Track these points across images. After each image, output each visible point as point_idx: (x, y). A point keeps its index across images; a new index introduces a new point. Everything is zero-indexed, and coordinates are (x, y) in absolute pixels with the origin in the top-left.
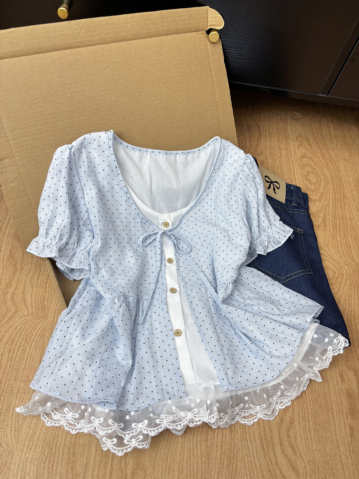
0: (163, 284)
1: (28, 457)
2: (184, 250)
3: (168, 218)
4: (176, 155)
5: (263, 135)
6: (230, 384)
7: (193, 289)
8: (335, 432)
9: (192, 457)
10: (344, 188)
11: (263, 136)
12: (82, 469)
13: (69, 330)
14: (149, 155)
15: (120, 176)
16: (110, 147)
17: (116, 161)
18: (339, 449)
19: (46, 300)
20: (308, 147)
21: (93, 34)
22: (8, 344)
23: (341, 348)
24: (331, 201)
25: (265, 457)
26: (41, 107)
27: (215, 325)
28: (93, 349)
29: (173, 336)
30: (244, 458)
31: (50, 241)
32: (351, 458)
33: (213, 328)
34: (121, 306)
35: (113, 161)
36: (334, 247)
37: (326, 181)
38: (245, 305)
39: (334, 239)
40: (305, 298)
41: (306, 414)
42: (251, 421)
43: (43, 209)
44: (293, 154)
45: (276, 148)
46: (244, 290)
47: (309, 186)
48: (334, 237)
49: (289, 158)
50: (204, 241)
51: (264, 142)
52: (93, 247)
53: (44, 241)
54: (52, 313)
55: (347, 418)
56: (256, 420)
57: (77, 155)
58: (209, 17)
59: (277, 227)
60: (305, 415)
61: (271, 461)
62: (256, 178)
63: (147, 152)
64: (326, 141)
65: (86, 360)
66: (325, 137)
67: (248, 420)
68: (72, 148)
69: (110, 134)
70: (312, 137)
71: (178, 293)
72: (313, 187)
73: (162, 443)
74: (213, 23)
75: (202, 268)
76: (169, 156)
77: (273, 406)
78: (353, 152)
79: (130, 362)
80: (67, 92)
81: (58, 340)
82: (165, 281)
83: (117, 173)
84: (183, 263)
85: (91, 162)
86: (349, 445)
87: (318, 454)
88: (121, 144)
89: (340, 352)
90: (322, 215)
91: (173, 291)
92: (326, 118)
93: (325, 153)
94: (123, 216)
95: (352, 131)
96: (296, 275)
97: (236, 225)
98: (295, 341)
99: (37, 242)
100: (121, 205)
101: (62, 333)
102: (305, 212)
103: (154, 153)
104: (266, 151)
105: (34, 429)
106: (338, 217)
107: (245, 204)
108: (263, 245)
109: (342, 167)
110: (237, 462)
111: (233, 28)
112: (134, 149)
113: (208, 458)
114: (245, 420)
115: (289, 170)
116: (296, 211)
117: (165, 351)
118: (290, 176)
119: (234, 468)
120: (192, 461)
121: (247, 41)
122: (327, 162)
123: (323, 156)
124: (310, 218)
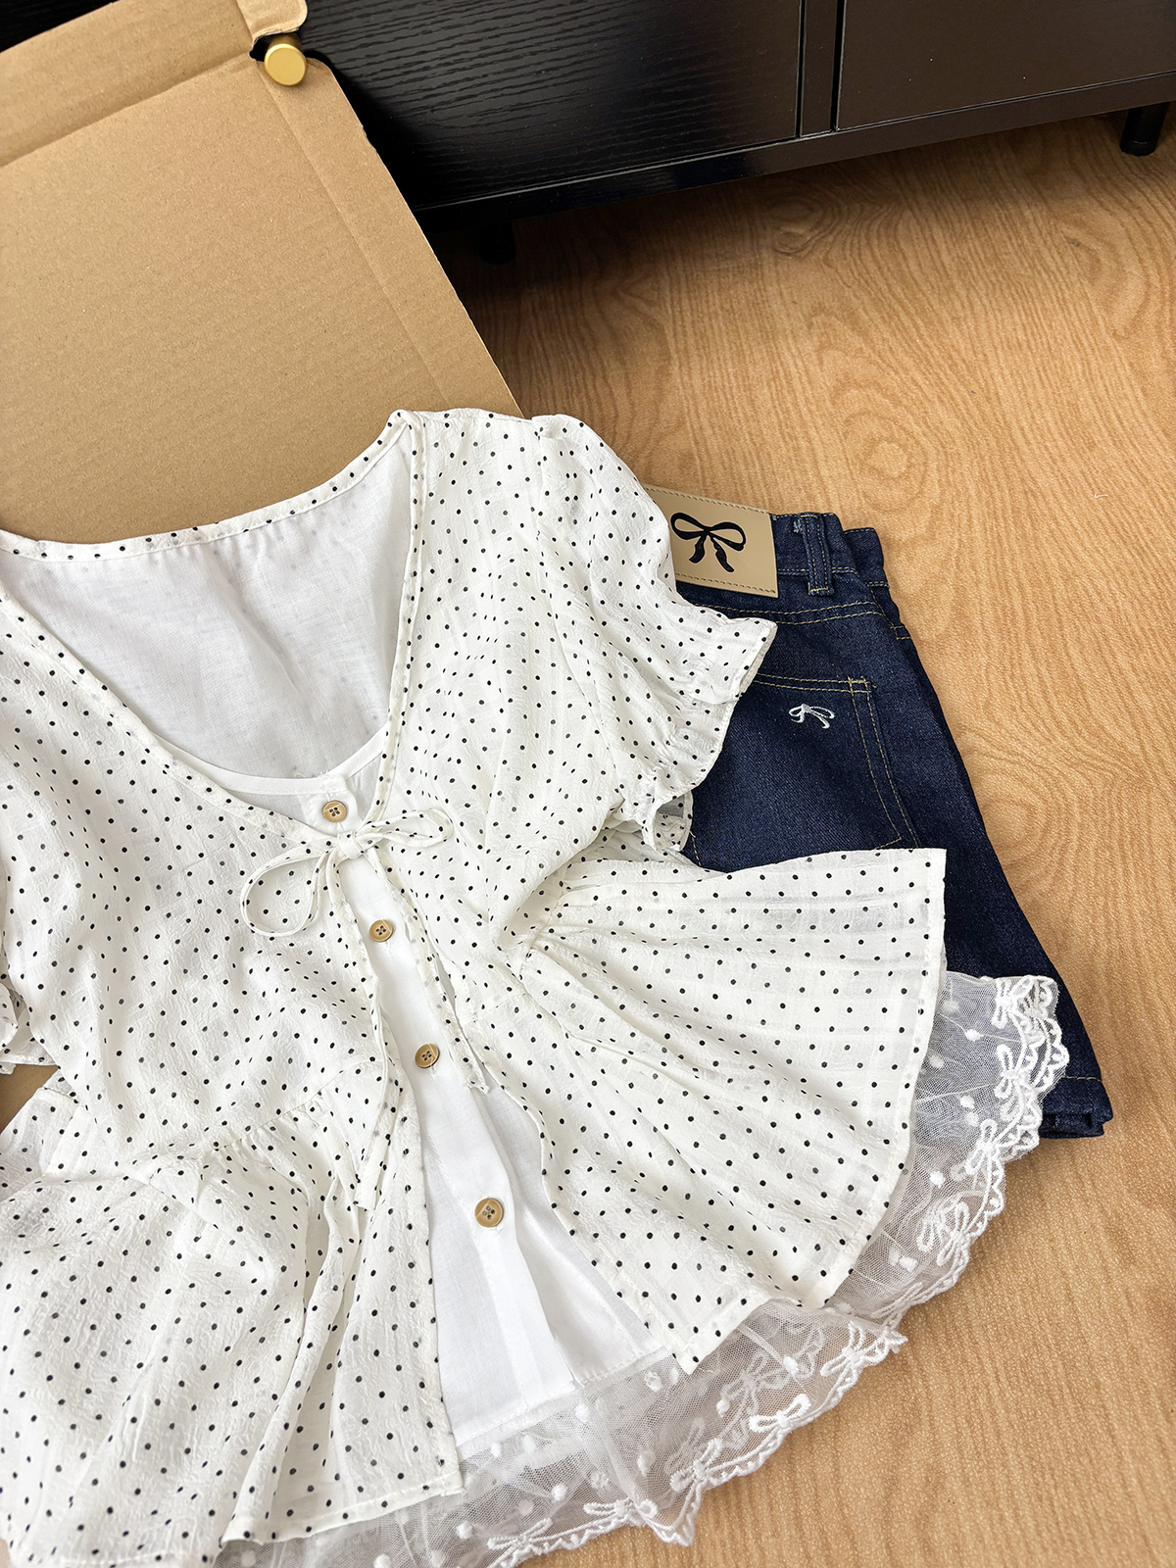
5: (678, 352)
8: (1124, 1486)
10: (1023, 461)
11: (675, 356)
20: (857, 342)
24: (977, 527)
36: (1014, 709)
37: (946, 452)
39: (1012, 676)
41: (990, 1431)
44: (800, 387)
45: (731, 388)
47: (882, 494)
48: (1009, 667)
49: (788, 411)
51: (682, 379)
55: (1167, 1416)
64: (924, 295)
66: (917, 284)
70: (866, 299)
72: (898, 493)
74: (262, 15)
78: (1039, 308)
90: (947, 594)
92: (912, 210)
93: (926, 345)
95: (1025, 223)
102: (867, 607)
106: (1016, 584)
109: (1003, 378)
115: (792, 454)
116: (829, 613)
121: (424, 33)
122: (939, 378)
123: (919, 358)
124: (897, 622)
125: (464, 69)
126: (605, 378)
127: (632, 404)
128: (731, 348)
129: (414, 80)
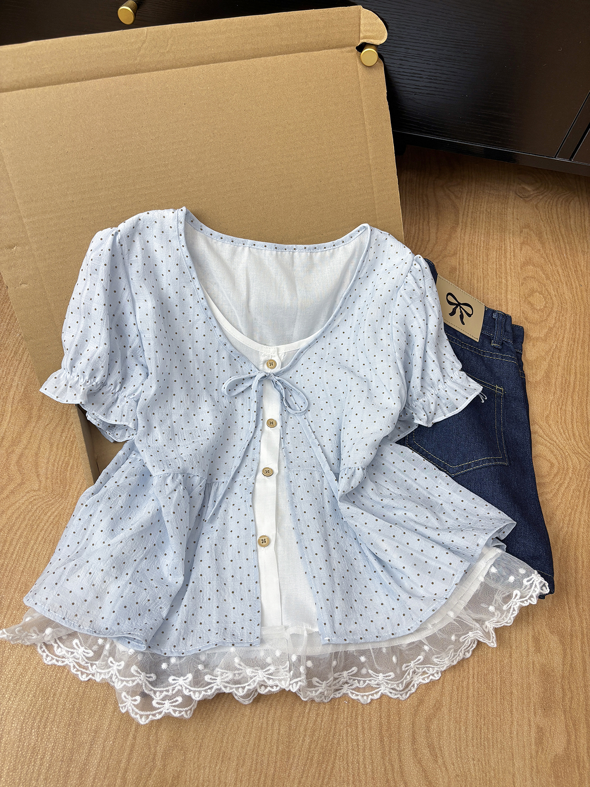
0: (253, 460)
1: (11, 707)
2: (297, 407)
3: (276, 354)
4: (293, 252)
5: (462, 223)
6: (335, 633)
7: (300, 472)
8: (511, 733)
9: (263, 741)
11: (461, 224)
12: (89, 736)
13: (92, 520)
14: (247, 249)
15: (196, 281)
16: (181, 235)
17: (189, 257)
18: (514, 764)
19: (69, 468)
20: (539, 246)
21: (161, 51)
22: (4, 532)
23: (534, 595)
24: (565, 342)
25: (383, 758)
26: (73, 166)
27: (327, 534)
28: (123, 553)
29: (255, 544)
30: (347, 755)
31: (76, 379)
32: (532, 780)
33: (322, 539)
34: (175, 490)
35: (184, 258)
36: (558, 422)
37: (562, 306)
38: (383, 507)
39: (561, 409)
40: (486, 505)
41: (465, 695)
42: (368, 696)
43: (70, 327)
44: (509, 257)
45: (480, 246)
46: (386, 481)
47: (530, 314)
48: (561, 404)
49: (501, 265)
50: (331, 395)
51: (461, 235)
52: (143, 392)
53: (68, 377)
54: (76, 490)
55: (535, 713)
56: (376, 697)
57: (125, 246)
58: (361, 23)
59: (455, 382)
60: (461, 699)
61: (392, 766)
62: (427, 296)
63: (244, 244)
64: (573, 236)
65: (111, 569)
66: (571, 231)
67: (364, 694)
68: (116, 233)
69: (181, 213)
70: (548, 229)
71: (274, 477)
72: (537, 316)
73: (218, 712)
74: (368, 34)
75: (322, 439)
76: (281, 253)
77: (408, 677)
79: (181, 579)
80: (116, 144)
81: (74, 533)
82: (257, 455)
83: (192, 276)
84: (293, 428)
85: (149, 257)
86: (531, 758)
87: (474, 765)
88: (201, 229)
89: (531, 601)
90: (545, 365)
91: (268, 472)
92: (579, 197)
93: (567, 258)
94: (200, 346)
96: (476, 464)
97: (383, 373)
98: (453, 575)
99: (57, 379)
100: (197, 328)
101: (81, 522)
102: (513, 359)
103: (255, 247)
104: (463, 251)
105: (25, 665)
106: (574, 371)
107: (403, 339)
108: (426, 409)
110: (335, 759)
111: (402, 43)
112: (222, 238)
113: (288, 747)
114: (358, 693)
115: (498, 284)
116: (497, 356)
117: (240, 568)
118: (498, 294)
119: (329, 768)
120: (262, 747)
121: (427, 64)
122: (569, 274)
123: (563, 263)
124: (522, 369)
125: (436, 83)
126: (428, 222)
127: (437, 238)
128: (485, 229)
129: (414, 80)
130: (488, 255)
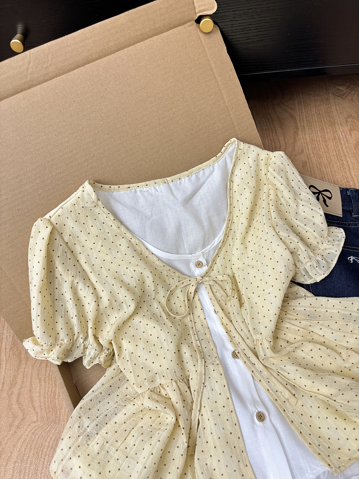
11: (300, 128)
44: (343, 143)
51: (302, 136)
58: (195, 1)
74: (202, 8)
104: (308, 148)
115: (341, 166)
126: (276, 133)
129: (245, 34)
130: (327, 146)
